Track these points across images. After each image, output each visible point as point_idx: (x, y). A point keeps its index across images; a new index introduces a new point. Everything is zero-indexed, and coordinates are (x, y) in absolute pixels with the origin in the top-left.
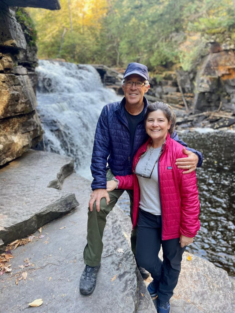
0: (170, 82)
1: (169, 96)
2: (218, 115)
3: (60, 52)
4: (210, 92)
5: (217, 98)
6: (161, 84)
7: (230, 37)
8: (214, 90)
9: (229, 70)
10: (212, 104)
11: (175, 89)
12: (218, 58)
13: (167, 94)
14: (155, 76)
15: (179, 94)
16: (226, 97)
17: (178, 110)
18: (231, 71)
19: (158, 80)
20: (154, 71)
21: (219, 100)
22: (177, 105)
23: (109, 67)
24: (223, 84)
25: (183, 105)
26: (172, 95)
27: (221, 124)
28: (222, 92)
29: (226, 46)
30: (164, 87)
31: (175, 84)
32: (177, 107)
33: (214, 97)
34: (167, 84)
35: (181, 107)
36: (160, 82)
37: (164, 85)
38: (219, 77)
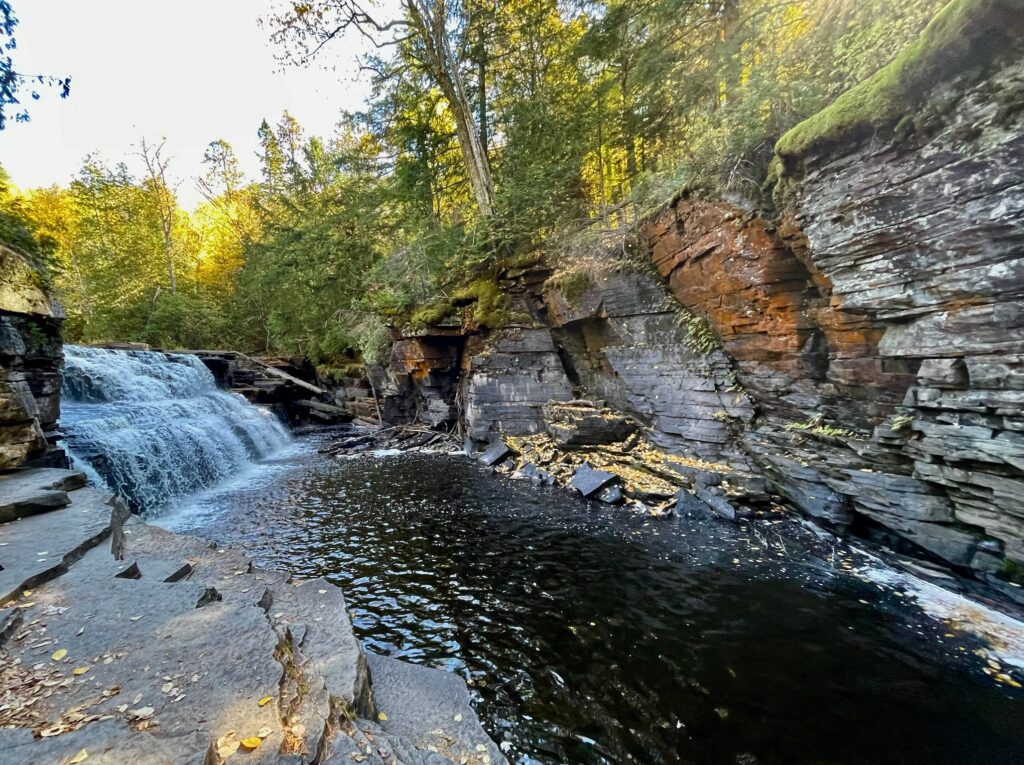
0: (357, 381)
1: (356, 403)
2: (411, 430)
3: (148, 327)
4: (399, 396)
5: (411, 405)
6: (342, 384)
7: (409, 321)
8: (404, 393)
9: (418, 364)
10: (407, 414)
11: (365, 392)
12: (403, 348)
13: (353, 399)
14: (333, 370)
15: (371, 400)
16: (423, 403)
17: (368, 425)
18: (421, 365)
19: (336, 378)
20: (332, 363)
21: (414, 407)
22: (369, 418)
23: (249, 354)
24: (416, 383)
25: (377, 418)
26: (360, 401)
27: (412, 442)
28: (417, 396)
29: (406, 332)
30: (347, 390)
31: (365, 384)
32: (367, 421)
33: (407, 403)
34: (352, 383)
35: (374, 420)
36: (341, 381)
37: (348, 386)
38: (410, 375)
